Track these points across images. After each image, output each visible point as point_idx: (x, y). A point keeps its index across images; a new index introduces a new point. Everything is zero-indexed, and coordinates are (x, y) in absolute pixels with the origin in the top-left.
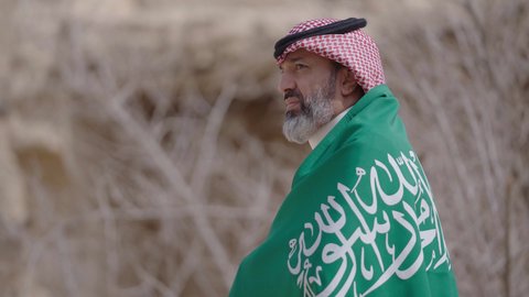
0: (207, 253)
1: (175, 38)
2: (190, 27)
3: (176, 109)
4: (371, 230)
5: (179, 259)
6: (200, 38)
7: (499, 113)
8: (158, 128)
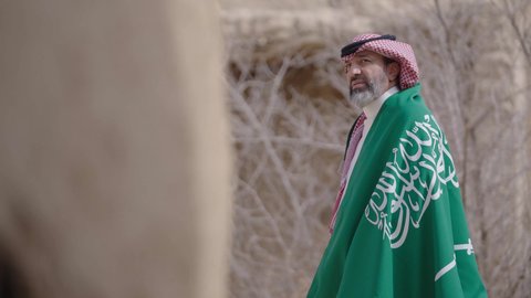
0: (270, 163)
1: (246, 28)
2: (253, 22)
3: (253, 74)
4: (409, 181)
5: (254, 166)
6: (260, 28)
7: (458, 83)
8: (242, 86)
